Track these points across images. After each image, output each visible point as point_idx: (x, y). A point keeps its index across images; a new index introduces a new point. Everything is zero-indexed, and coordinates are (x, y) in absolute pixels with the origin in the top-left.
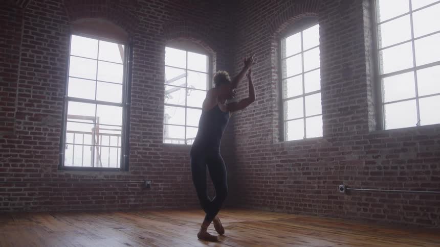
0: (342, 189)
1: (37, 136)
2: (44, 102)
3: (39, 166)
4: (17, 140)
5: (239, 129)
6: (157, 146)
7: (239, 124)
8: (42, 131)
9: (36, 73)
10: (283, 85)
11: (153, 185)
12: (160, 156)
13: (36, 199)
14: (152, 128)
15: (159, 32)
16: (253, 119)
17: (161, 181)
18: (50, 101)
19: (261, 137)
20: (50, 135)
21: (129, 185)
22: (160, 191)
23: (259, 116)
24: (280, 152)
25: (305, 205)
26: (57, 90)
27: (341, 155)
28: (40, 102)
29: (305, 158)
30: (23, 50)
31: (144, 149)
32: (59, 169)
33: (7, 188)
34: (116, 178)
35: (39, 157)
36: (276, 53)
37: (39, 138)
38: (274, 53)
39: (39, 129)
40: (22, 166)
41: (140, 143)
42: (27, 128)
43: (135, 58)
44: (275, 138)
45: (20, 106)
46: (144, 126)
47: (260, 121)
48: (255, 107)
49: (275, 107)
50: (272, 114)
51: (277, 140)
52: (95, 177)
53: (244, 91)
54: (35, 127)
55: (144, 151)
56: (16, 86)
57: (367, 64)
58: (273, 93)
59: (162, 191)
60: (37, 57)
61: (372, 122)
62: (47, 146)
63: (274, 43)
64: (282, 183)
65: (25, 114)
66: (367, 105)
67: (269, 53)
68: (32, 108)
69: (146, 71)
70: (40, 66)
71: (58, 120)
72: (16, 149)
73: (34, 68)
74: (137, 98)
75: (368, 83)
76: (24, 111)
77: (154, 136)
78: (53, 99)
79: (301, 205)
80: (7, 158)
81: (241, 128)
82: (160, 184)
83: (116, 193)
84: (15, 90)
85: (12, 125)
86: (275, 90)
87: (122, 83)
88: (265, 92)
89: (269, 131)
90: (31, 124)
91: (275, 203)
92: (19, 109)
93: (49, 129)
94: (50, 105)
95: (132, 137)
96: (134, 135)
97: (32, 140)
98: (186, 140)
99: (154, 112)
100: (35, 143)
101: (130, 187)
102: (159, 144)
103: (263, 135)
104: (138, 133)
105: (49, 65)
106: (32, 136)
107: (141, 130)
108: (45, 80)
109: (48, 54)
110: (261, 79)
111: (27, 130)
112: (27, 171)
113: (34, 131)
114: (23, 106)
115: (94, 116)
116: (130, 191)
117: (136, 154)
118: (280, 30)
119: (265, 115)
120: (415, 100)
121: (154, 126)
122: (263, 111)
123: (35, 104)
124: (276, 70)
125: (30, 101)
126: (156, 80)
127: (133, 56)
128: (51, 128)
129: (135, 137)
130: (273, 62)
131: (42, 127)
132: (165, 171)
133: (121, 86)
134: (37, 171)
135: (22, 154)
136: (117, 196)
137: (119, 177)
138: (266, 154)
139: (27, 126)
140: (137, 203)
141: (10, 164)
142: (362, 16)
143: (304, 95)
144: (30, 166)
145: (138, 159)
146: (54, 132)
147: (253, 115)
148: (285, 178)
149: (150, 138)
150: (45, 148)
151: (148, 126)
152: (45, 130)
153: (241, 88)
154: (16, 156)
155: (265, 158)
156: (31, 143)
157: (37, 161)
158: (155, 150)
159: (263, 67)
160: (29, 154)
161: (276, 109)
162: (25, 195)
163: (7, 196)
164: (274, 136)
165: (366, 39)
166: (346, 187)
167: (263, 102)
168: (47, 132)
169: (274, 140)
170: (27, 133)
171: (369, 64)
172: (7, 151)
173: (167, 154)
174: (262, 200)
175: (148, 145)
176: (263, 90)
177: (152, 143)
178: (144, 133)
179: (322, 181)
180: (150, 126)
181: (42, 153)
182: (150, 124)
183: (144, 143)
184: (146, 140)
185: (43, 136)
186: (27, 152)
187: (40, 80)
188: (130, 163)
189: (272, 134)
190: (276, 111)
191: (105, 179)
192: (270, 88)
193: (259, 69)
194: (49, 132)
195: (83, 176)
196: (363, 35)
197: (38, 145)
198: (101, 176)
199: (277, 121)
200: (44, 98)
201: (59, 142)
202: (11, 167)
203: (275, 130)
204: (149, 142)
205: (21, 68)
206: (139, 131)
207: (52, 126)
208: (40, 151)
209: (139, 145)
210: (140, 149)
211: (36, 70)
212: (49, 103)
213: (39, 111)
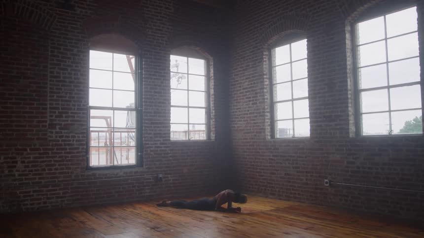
0: (327, 183)
1: (68, 143)
2: (72, 113)
3: (70, 168)
4: (51, 147)
5: (235, 125)
6: (166, 144)
7: (234, 121)
8: (70, 139)
9: (63, 88)
10: (274, 89)
11: (164, 178)
12: (169, 152)
13: (69, 196)
14: (162, 129)
15: (165, 43)
16: (247, 117)
17: (170, 174)
18: (75, 111)
19: (255, 134)
20: (77, 141)
21: (145, 179)
22: (169, 182)
23: (252, 115)
24: (273, 148)
25: (295, 194)
26: (81, 102)
27: (326, 155)
28: (67, 113)
29: (294, 155)
30: (51, 68)
31: (156, 147)
32: (86, 170)
33: (45, 189)
34: (133, 174)
35: (69, 160)
36: (267, 61)
37: (69, 145)
38: (265, 61)
39: (68, 137)
40: (56, 169)
41: (152, 143)
43: (145, 68)
44: (267, 135)
45: (51, 118)
46: (154, 127)
47: (254, 120)
48: (249, 107)
49: (267, 108)
50: (265, 115)
51: (269, 137)
52: (117, 174)
53: (239, 92)
54: (64, 135)
55: (156, 149)
56: (47, 101)
57: (349, 80)
58: (266, 97)
59: (171, 181)
60: (63, 73)
61: (352, 128)
62: (75, 151)
63: (265, 52)
64: (275, 174)
65: (56, 124)
66: (348, 115)
67: (261, 61)
68: (61, 119)
69: (155, 79)
70: (65, 82)
71: (84, 127)
72: (50, 155)
73: (60, 84)
74: (148, 104)
75: (349, 96)
76: (55, 122)
77: (164, 135)
78: (78, 109)
79: (291, 193)
80: (43, 164)
81: (236, 124)
82: (169, 176)
83: (134, 187)
84: (46, 105)
85: (46, 135)
86: (267, 94)
87: (134, 90)
88: (258, 95)
89: (262, 129)
90: (61, 133)
91: (269, 190)
92: (51, 120)
94: (76, 115)
95: (145, 137)
96: (147, 135)
97: (64, 147)
98: (189, 136)
100: (66, 149)
101: (145, 181)
102: (167, 142)
103: (257, 132)
104: (150, 134)
105: (74, 80)
106: (63, 143)
108: (70, 93)
109: (72, 70)
110: (254, 83)
111: (58, 138)
112: (60, 173)
113: (64, 139)
114: (54, 118)
116: (145, 184)
117: (149, 152)
118: (271, 41)
119: (258, 115)
120: (388, 113)
121: (163, 127)
122: (256, 111)
123: (64, 115)
124: (268, 76)
125: (59, 113)
126: (163, 86)
127: (144, 66)
128: (78, 135)
129: (147, 137)
130: (265, 69)
131: (70, 135)
132: (173, 165)
133: (134, 92)
134: (68, 173)
135: (55, 159)
136: (135, 190)
137: (136, 172)
138: (260, 149)
139: (58, 135)
140: (152, 194)
141: (46, 168)
142: (345, 38)
143: (293, 100)
144: (62, 169)
145: (151, 156)
146: (80, 138)
147: (247, 114)
148: (277, 170)
149: (160, 137)
151: (158, 127)
152: (73, 137)
153: (235, 89)
154: (51, 161)
155: (258, 152)
156: (62, 149)
157: (68, 165)
158: (164, 147)
159: (256, 73)
160: (60, 159)
161: (268, 110)
162: (59, 194)
163: (45, 196)
164: (266, 134)
165: (348, 59)
166: (330, 181)
167: (256, 103)
168: (75, 139)
169: (266, 137)
170: (59, 141)
171: (350, 80)
172: (43, 158)
173: (174, 150)
174: (257, 187)
175: (159, 144)
176: (256, 93)
177: (162, 142)
178: (155, 134)
179: (309, 175)
180: (160, 127)
181: (72, 157)
182: (160, 125)
183: (156, 142)
184: (157, 139)
185: (71, 142)
186: (60, 157)
187: (66, 93)
188: (144, 160)
189: (264, 132)
190: (268, 112)
191: (125, 175)
192: (263, 92)
193: (253, 74)
194: (77, 138)
195: (106, 175)
196: (345, 56)
197: (68, 151)
198: (121, 173)
199: (269, 121)
200: (70, 109)
201: (85, 147)
202: (47, 171)
203: (268, 129)
205: (50, 84)
206: (151, 132)
207: (79, 134)
208: (70, 155)
209: (151, 144)
210: (152, 147)
211: (62, 86)
212: (76, 113)
213: (67, 121)
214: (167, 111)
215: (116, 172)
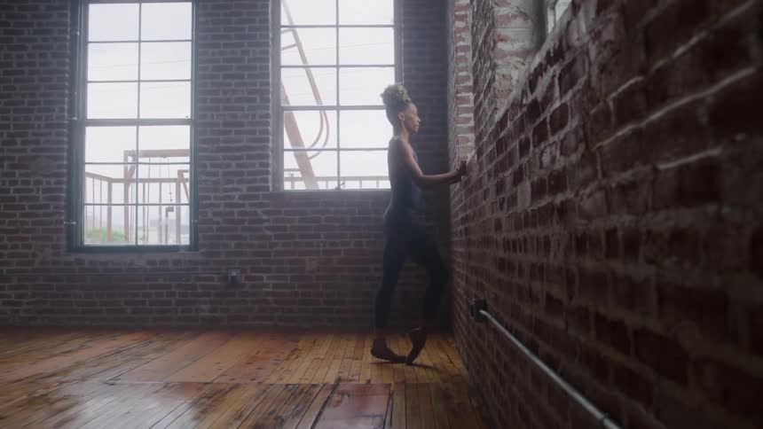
1: (26, 194)
2: (34, 134)
3: (29, 247)
6: (256, 197)
8: (31, 187)
9: (17, 85)
11: (248, 278)
12: (265, 217)
13: (28, 303)
14: (244, 161)
17: (268, 270)
18: (43, 131)
20: (45, 191)
21: (199, 279)
22: (264, 290)
26: (54, 110)
28: (25, 135)
31: (227, 206)
32: (66, 252)
34: (170, 266)
35: (27, 231)
37: (29, 199)
39: (28, 183)
40: (4, 247)
41: (218, 194)
42: (7, 183)
46: (224, 158)
52: (130, 264)
54: (20, 179)
55: (228, 209)
60: (18, 57)
62: (41, 212)
65: (3, 159)
68: (14, 147)
69: (226, 45)
70: (22, 72)
73: (12, 78)
77: (250, 178)
78: (47, 126)
82: (265, 276)
83: (173, 294)
87: (190, 78)
90: (14, 174)
93: (44, 180)
94: (42, 139)
96: (204, 178)
98: (339, 178)
99: (246, 128)
100: (23, 208)
102: (260, 193)
104: (215, 174)
105: (37, 67)
106: (17, 195)
107: (220, 166)
109: (35, 48)
111: (7, 186)
113: (18, 187)
115: (135, 149)
116: (200, 291)
117: (210, 215)
121: (249, 157)
123: (18, 140)
125: (10, 135)
126: (249, 60)
128: (48, 179)
129: (205, 181)
131: (32, 179)
132: (275, 249)
133: (190, 84)
134: (27, 255)
136: (174, 302)
137: (178, 262)
139: (8, 179)
140: (216, 315)
144: (16, 247)
145: (215, 227)
146: (53, 186)
149: (239, 182)
150: (37, 216)
151: (234, 158)
152: (38, 182)
156: (16, 208)
157: (27, 239)
158: (251, 205)
160: (12, 227)
162: (10, 296)
168: (41, 187)
170: (8, 191)
173: (280, 212)
175: (237, 197)
177: (245, 192)
178: (225, 174)
180: (241, 158)
181: (34, 223)
182: (238, 154)
183: (229, 194)
184: (230, 186)
185: (34, 194)
186: (10, 223)
187: (24, 96)
191: (148, 267)
194: (45, 186)
195: (106, 263)
197: (28, 211)
198: (141, 262)
200: (33, 127)
204: (237, 190)
206: (214, 170)
207: (48, 176)
208: (29, 220)
209: (216, 198)
210: (219, 206)
211: (16, 81)
212: (41, 135)
213: (25, 150)
214: (257, 119)
215: (128, 258)
